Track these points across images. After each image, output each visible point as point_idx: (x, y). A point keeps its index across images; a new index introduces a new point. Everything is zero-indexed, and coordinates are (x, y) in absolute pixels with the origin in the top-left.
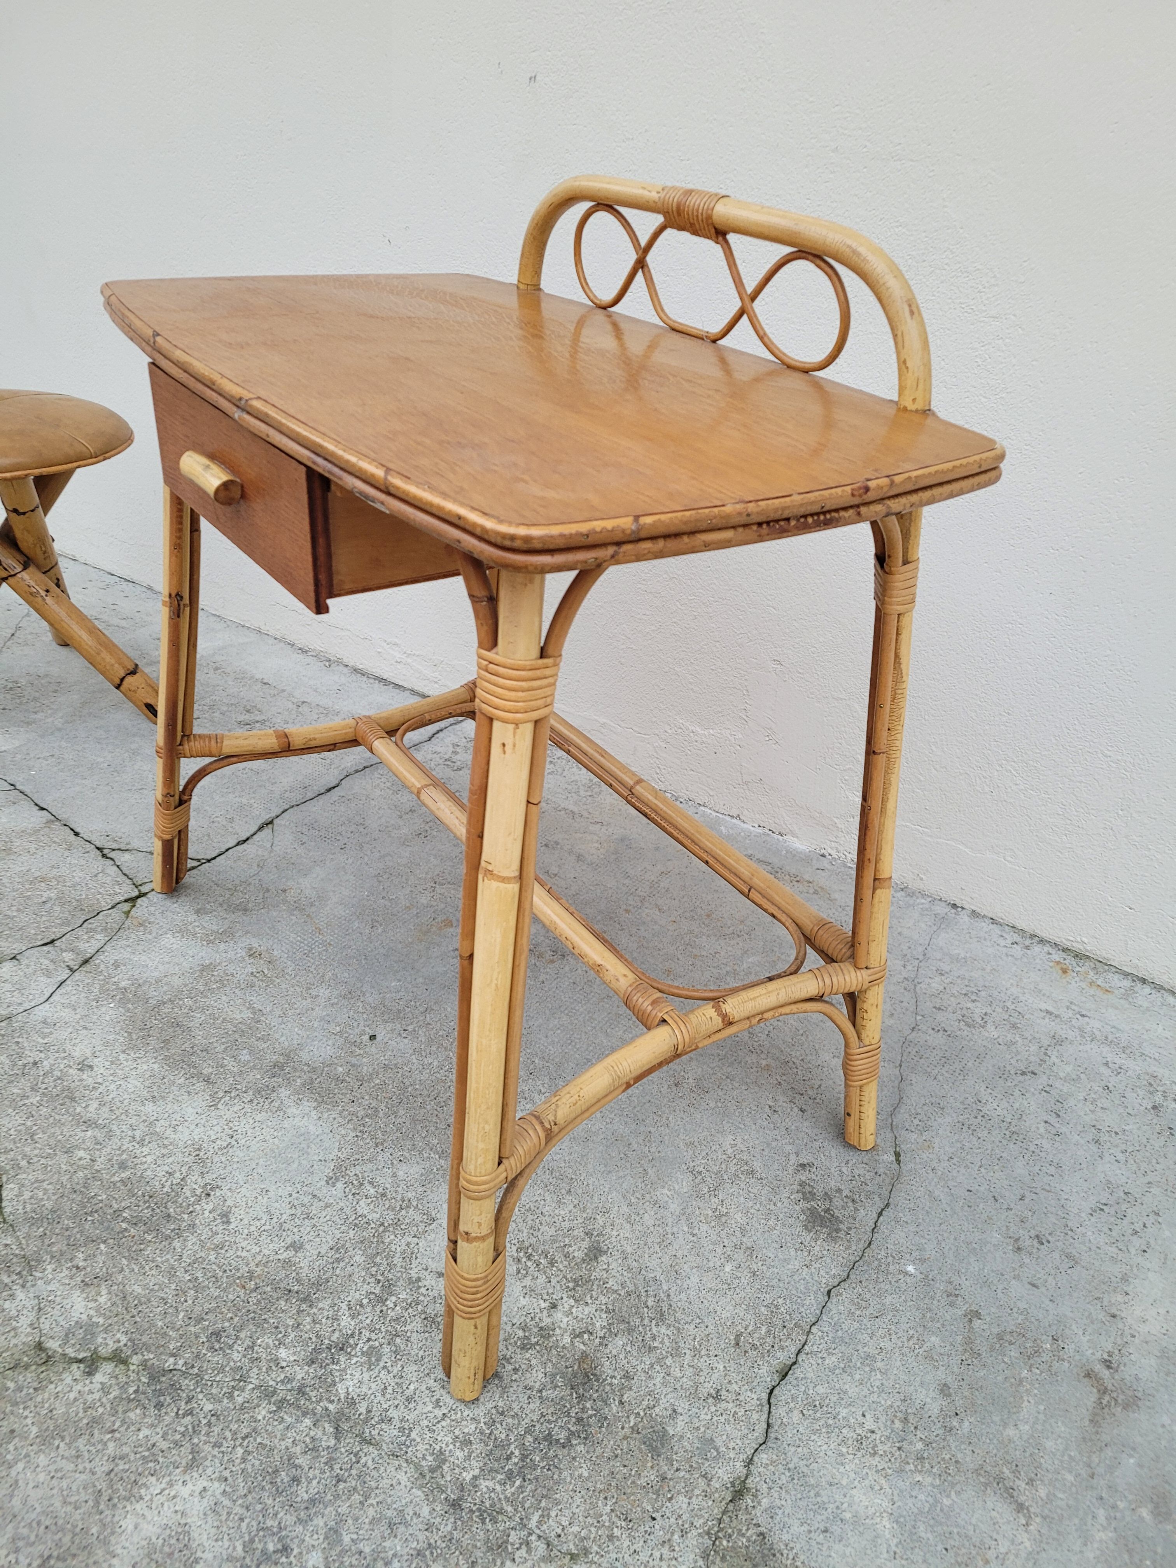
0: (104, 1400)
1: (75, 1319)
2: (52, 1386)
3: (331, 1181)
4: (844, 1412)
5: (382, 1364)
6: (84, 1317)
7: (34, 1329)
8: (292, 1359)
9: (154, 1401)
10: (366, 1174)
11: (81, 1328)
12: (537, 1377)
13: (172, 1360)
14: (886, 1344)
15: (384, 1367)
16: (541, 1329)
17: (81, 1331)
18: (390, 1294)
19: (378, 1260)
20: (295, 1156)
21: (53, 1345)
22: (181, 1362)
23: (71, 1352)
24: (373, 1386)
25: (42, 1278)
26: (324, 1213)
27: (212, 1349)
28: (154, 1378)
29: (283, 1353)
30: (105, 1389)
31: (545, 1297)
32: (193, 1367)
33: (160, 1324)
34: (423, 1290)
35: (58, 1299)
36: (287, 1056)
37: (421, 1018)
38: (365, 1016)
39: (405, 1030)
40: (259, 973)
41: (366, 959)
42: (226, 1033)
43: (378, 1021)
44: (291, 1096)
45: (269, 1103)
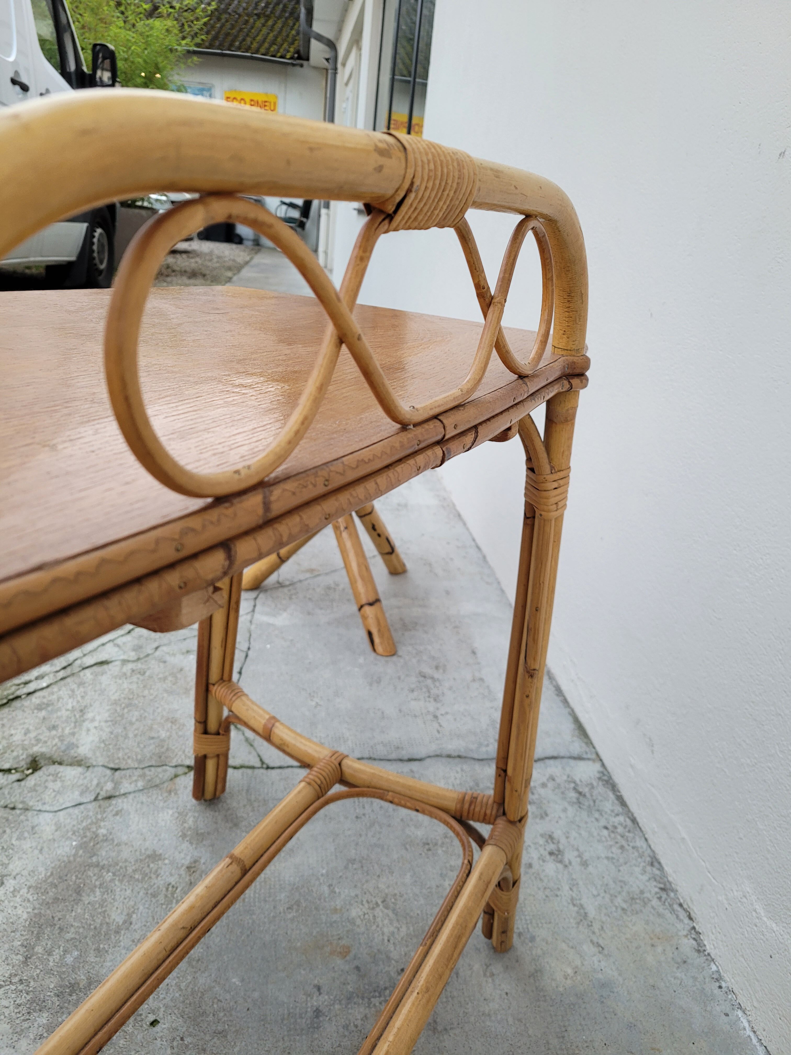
36: (90, 984)
37: (207, 1038)
38: (177, 995)
39: (182, 1039)
40: (173, 887)
41: (248, 936)
42: (90, 925)
43: (178, 1009)
44: (41, 1029)
45: (24, 1020)
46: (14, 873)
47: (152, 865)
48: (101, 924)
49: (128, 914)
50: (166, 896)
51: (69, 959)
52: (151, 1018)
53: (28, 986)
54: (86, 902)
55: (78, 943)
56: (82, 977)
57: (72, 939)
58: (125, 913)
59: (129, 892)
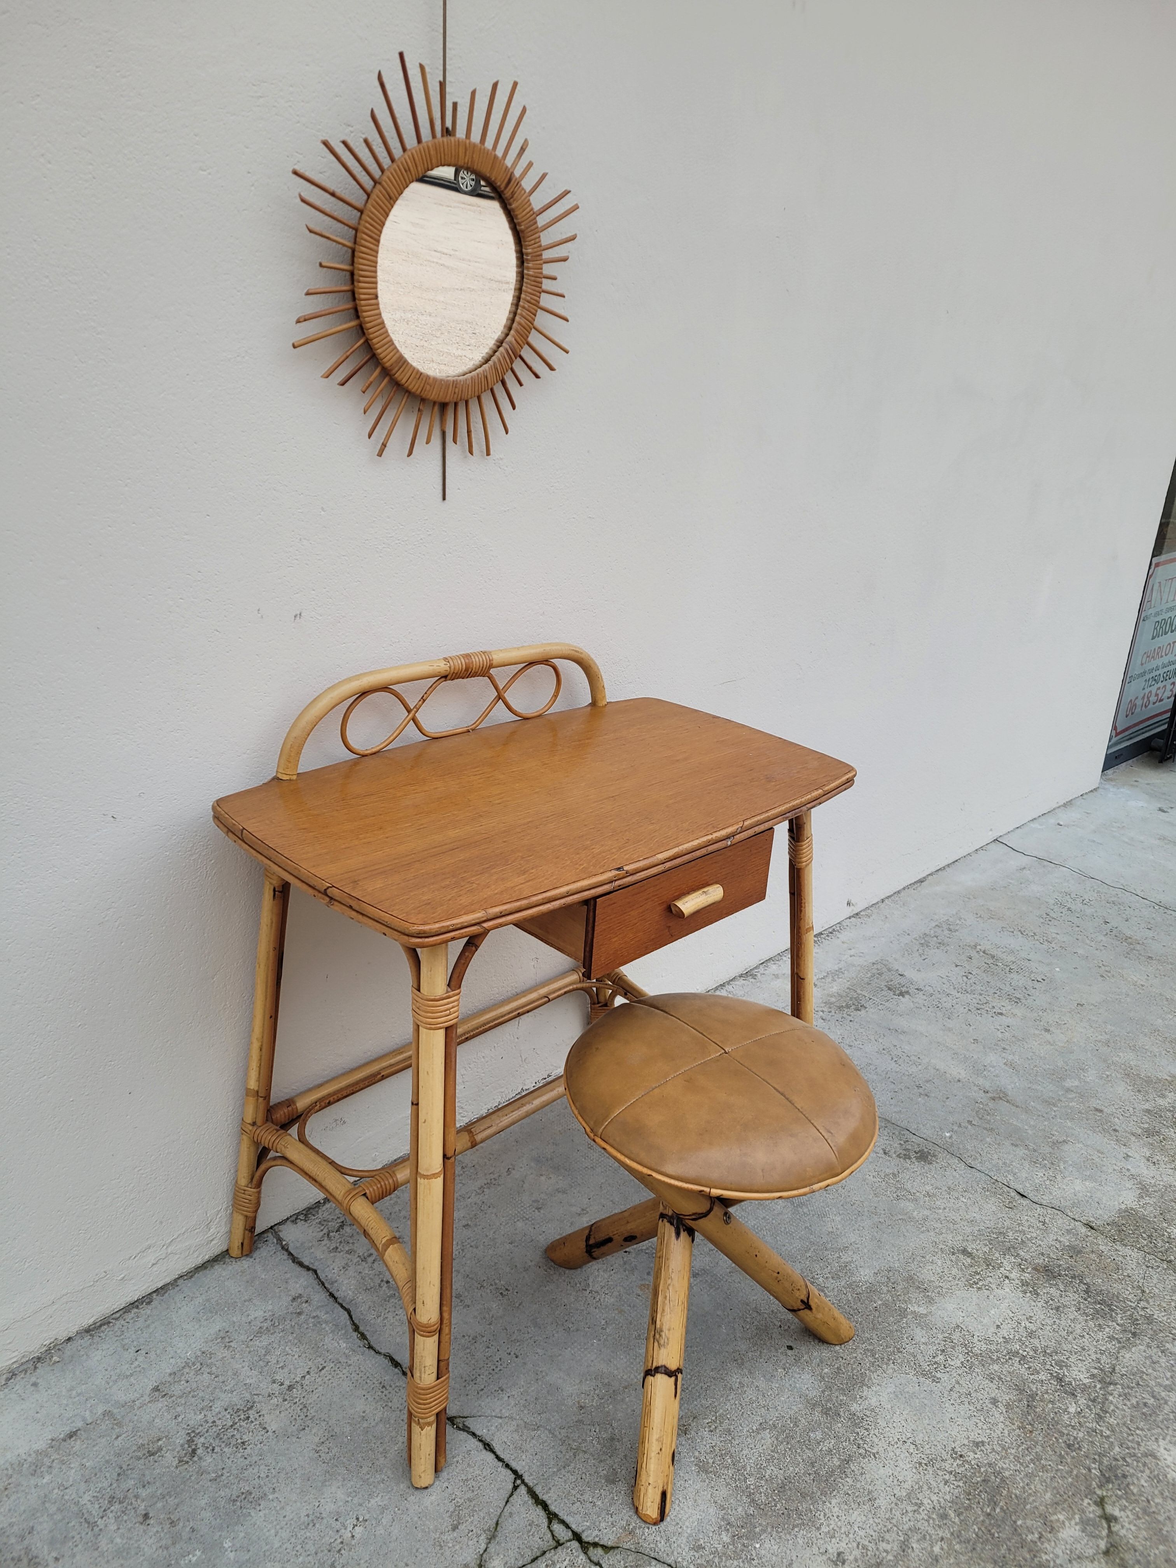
0: (1130, 1508)
1: (1080, 1533)
2: (1131, 1541)
3: (936, 1380)
4: (1037, 1181)
5: (1066, 1360)
6: (1077, 1528)
7: (1094, 1559)
8: (1074, 1405)
9: (1122, 1479)
10: (927, 1360)
11: (1086, 1528)
12: (1053, 1290)
13: (1093, 1471)
14: (996, 1156)
15: (1067, 1359)
16: (1023, 1285)
17: (1088, 1528)
18: (1018, 1353)
19: (995, 1358)
20: (917, 1401)
21: (1103, 1545)
22: (1093, 1466)
23: (1105, 1533)
24: (1080, 1365)
25: (1054, 1562)
26: (964, 1385)
27: (1080, 1448)
28: (1108, 1480)
29: (1072, 1409)
30: (1123, 1509)
31: (1002, 1280)
32: (1094, 1459)
33: (1070, 1480)
34: (1011, 1337)
35: (1068, 1547)
36: (814, 1405)
37: (766, 1316)
38: (765, 1351)
39: (780, 1326)
40: (710, 1426)
41: (691, 1347)
42: (790, 1449)
43: (771, 1343)
44: (859, 1402)
45: (868, 1417)
46: (824, 1558)
47: (711, 1461)
48: (782, 1443)
49: (758, 1433)
50: (721, 1423)
51: (819, 1435)
52: (789, 1352)
53: (856, 1439)
54: (782, 1472)
55: (807, 1442)
56: (817, 1415)
57: (809, 1449)
58: (760, 1436)
59: (744, 1452)
